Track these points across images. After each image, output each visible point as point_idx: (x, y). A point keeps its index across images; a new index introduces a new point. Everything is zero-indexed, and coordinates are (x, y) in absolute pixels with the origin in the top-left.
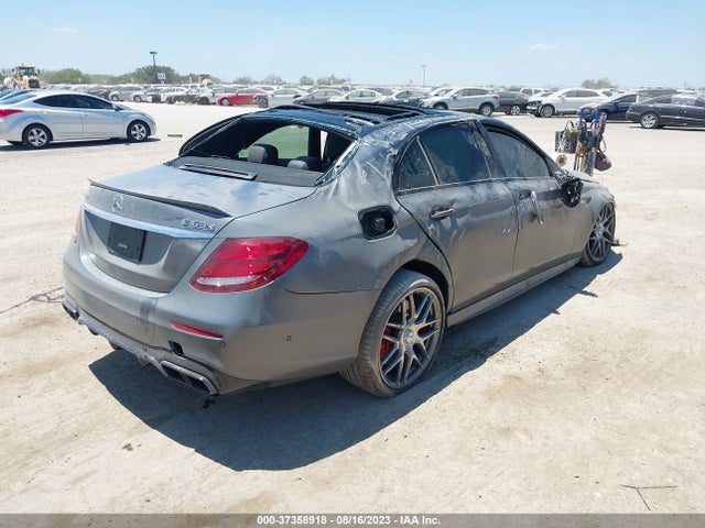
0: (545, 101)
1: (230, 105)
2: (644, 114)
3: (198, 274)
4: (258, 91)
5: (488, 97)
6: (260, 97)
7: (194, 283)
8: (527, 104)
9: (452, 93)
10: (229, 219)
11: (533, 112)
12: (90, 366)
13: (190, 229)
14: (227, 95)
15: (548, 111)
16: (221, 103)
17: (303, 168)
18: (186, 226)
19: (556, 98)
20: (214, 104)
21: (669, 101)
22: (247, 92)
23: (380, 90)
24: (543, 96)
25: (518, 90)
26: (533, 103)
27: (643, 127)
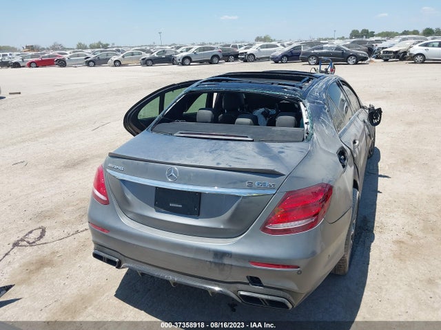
0: (249, 51)
1: (37, 67)
2: (310, 57)
3: (267, 223)
4: (57, 56)
5: (215, 52)
6: (59, 60)
7: (264, 229)
8: (238, 55)
9: (193, 50)
10: (284, 177)
11: (242, 59)
12: (116, 296)
13: (255, 189)
14: (34, 59)
15: (251, 58)
16: (30, 65)
17: (250, 124)
18: (250, 186)
19: (255, 50)
20: (24, 67)
21: (322, 48)
22: (49, 56)
23: (144, 50)
24: (245, 49)
25: (229, 46)
26: (242, 54)
27: (310, 64)
